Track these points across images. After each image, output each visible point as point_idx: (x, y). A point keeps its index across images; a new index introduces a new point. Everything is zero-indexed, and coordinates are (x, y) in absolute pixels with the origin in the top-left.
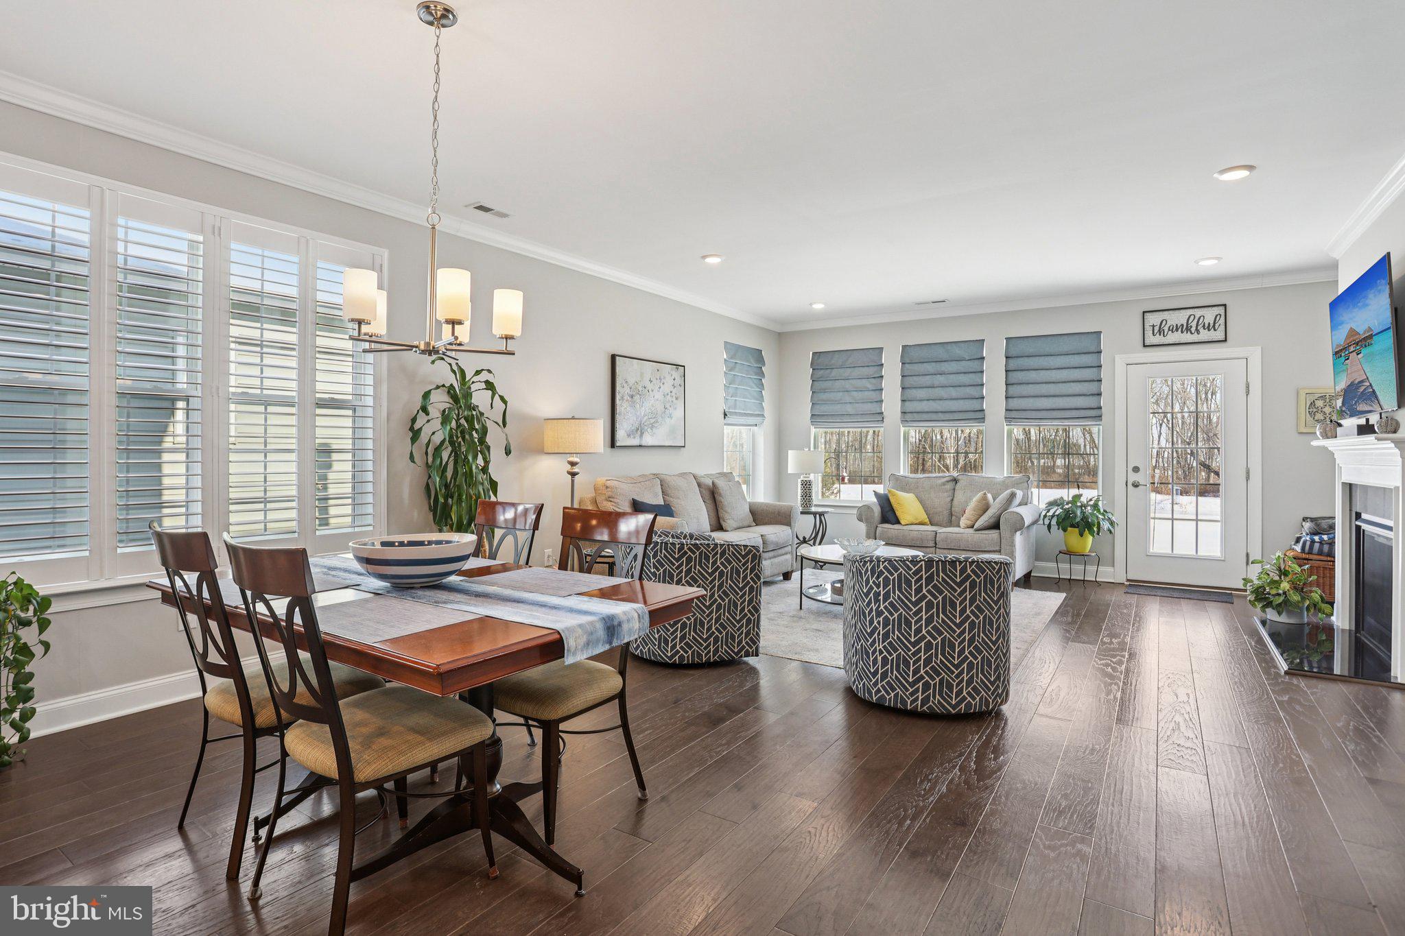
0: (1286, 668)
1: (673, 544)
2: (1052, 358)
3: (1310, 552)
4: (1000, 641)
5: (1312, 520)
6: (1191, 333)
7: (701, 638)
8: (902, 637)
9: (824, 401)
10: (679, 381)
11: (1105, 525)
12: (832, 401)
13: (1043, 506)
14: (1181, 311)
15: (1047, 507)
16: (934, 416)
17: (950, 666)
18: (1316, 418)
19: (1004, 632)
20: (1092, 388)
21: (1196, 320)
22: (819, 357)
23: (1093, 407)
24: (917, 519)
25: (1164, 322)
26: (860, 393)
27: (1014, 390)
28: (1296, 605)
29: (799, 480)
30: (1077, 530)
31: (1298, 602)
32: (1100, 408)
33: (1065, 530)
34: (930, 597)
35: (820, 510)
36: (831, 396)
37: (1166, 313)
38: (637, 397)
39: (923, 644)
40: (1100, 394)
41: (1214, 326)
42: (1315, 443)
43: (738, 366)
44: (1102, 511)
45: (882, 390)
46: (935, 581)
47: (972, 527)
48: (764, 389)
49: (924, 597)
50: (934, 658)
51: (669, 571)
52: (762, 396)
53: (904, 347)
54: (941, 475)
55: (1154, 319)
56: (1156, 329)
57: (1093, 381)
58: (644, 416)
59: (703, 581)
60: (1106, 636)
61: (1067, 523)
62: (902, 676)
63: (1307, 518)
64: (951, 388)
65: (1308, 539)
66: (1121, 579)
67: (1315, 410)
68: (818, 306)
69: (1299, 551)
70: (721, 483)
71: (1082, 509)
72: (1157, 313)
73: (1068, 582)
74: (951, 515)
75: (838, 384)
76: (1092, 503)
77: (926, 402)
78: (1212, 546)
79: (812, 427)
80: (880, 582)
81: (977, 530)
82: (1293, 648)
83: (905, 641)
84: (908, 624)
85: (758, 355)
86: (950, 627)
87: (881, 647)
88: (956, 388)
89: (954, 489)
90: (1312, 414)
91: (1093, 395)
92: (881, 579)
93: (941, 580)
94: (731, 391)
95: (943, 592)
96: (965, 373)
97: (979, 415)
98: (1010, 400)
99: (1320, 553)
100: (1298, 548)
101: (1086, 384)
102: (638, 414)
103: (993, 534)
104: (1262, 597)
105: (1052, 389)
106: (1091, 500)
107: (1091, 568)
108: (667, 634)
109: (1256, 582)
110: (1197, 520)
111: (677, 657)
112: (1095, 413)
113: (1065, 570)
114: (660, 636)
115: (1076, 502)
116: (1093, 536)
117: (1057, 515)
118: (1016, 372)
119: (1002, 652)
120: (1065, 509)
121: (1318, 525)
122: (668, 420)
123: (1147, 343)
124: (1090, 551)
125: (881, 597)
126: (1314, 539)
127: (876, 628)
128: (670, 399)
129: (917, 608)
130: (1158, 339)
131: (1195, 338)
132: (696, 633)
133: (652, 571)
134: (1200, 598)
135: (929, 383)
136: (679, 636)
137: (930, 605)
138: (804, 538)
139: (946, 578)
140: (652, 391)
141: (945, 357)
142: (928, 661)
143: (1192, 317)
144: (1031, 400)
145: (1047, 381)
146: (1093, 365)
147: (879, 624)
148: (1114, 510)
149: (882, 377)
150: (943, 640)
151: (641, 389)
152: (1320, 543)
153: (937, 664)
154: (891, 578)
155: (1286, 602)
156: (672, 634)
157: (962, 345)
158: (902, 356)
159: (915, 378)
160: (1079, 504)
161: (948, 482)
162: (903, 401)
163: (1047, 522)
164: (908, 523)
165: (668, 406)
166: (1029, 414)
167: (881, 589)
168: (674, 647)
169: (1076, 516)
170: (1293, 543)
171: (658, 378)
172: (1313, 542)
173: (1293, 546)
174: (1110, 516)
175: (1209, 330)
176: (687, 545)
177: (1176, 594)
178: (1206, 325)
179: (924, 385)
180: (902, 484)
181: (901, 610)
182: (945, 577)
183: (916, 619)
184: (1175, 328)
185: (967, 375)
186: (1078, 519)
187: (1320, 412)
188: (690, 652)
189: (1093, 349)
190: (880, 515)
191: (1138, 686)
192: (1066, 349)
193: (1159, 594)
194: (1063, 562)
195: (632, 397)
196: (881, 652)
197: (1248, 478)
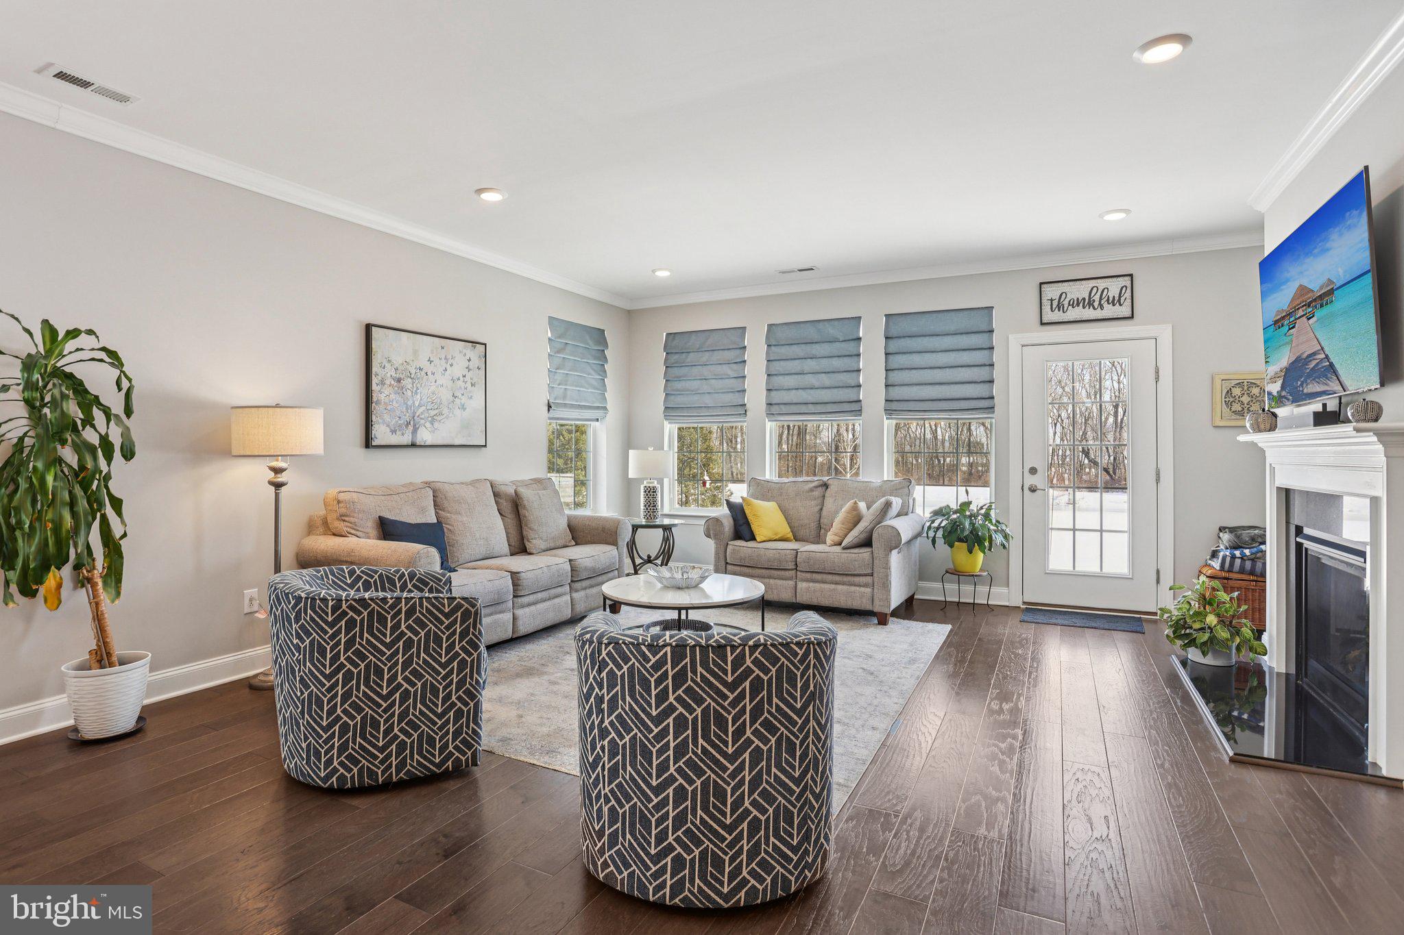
0: (1231, 753)
1: (324, 600)
2: (938, 338)
3: (1230, 571)
4: (809, 775)
5: (1232, 530)
6: (1094, 308)
7: (374, 746)
8: (637, 777)
9: (678, 390)
10: (477, 362)
11: (998, 539)
12: (688, 390)
13: (928, 515)
14: (1083, 282)
15: (931, 517)
16: (803, 409)
17: (717, 827)
18: (1233, 409)
19: (816, 758)
20: (982, 373)
21: (1099, 293)
22: (674, 339)
23: (984, 396)
24: (776, 534)
25: (1064, 295)
26: (720, 381)
27: (896, 377)
28: (1225, 644)
29: (642, 487)
30: (965, 545)
31: (1227, 640)
32: (993, 398)
33: (951, 546)
34: (681, 709)
35: (667, 521)
36: (687, 385)
37: (1066, 284)
38: (407, 383)
39: (671, 791)
40: (992, 382)
41: (1119, 300)
42: (1242, 438)
43: (569, 348)
44: (994, 521)
45: (744, 377)
46: (689, 682)
47: (840, 544)
48: (606, 377)
49: (672, 709)
50: (689, 816)
51: (319, 643)
52: (604, 385)
53: (770, 326)
54: (809, 478)
55: (1051, 292)
56: (1055, 303)
57: (985, 365)
58: (420, 406)
59: (375, 656)
60: (995, 699)
61: (954, 537)
62: (640, 844)
63: (1225, 528)
64: (823, 375)
65: (1228, 554)
66: (1016, 601)
67: (1231, 399)
68: (663, 274)
69: (1218, 568)
70: (526, 493)
71: (971, 519)
72: (1056, 285)
73: (956, 607)
74: (820, 527)
75: (695, 370)
76: (983, 511)
77: (794, 391)
78: (1117, 563)
79: (666, 423)
80: (602, 679)
81: (845, 548)
82: (1222, 699)
83: (642, 785)
84: (647, 755)
85: (599, 336)
86: (717, 762)
87: (607, 790)
88: (829, 375)
89: (824, 496)
90: (1229, 404)
91: (984, 382)
92: (604, 674)
93: (699, 680)
94: (558, 377)
95: (704, 700)
96: (838, 356)
97: (855, 406)
98: (890, 388)
99: (1242, 570)
100: (1216, 564)
101: (976, 369)
102: (410, 403)
103: (864, 553)
104: (1182, 631)
105: (939, 375)
106: (982, 508)
107: (982, 589)
108: (318, 742)
109: (1175, 613)
110: (1101, 531)
111: (334, 779)
112: (987, 404)
113: (952, 592)
114: (309, 745)
115: (965, 511)
116: (984, 553)
117: (943, 527)
118: (897, 356)
119: (813, 793)
120: (951, 520)
121: (1238, 537)
122: (458, 412)
123: (1045, 321)
124: (981, 570)
125: (605, 706)
126: (1235, 555)
127: (598, 758)
128: (463, 385)
129: (660, 728)
130: (1057, 316)
131: (1098, 314)
132: (364, 739)
133: (295, 642)
134: (1106, 627)
135: (798, 369)
136: (336, 745)
137: (681, 724)
138: (649, 557)
139: (708, 676)
140: (433, 374)
141: (816, 337)
142: (680, 820)
143: (1095, 289)
144: (915, 388)
145: (932, 365)
146: (984, 346)
147: (603, 752)
148: (1008, 520)
149: (745, 361)
150: (705, 785)
151: (413, 371)
152: (1242, 558)
153: (695, 826)
154: (619, 674)
155: (1212, 639)
156: (326, 742)
157: (836, 323)
158: (767, 338)
159: (782, 363)
160: (968, 513)
161: (816, 487)
162: (769, 390)
163: (931, 534)
164: (765, 539)
165: (458, 394)
166: (912, 406)
167: (605, 690)
168: (329, 762)
169: (963, 530)
170: (1208, 557)
171: (443, 357)
172: (1233, 557)
173: (1210, 562)
174: (1004, 528)
175: (1114, 305)
176: (347, 601)
177: (1079, 622)
178: (1111, 299)
179: (793, 371)
180: (762, 490)
181: (636, 730)
182: (705, 673)
183: (658, 746)
184: (1075, 302)
185: (841, 359)
186: (966, 533)
187: (1237, 401)
188: (355, 770)
189: (984, 327)
190: (732, 530)
191: (1035, 803)
192: (952, 328)
193: (1059, 621)
194: (951, 582)
195: (399, 380)
196: (607, 801)
197: (1158, 481)
